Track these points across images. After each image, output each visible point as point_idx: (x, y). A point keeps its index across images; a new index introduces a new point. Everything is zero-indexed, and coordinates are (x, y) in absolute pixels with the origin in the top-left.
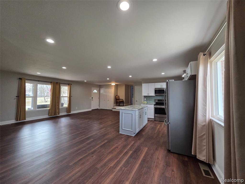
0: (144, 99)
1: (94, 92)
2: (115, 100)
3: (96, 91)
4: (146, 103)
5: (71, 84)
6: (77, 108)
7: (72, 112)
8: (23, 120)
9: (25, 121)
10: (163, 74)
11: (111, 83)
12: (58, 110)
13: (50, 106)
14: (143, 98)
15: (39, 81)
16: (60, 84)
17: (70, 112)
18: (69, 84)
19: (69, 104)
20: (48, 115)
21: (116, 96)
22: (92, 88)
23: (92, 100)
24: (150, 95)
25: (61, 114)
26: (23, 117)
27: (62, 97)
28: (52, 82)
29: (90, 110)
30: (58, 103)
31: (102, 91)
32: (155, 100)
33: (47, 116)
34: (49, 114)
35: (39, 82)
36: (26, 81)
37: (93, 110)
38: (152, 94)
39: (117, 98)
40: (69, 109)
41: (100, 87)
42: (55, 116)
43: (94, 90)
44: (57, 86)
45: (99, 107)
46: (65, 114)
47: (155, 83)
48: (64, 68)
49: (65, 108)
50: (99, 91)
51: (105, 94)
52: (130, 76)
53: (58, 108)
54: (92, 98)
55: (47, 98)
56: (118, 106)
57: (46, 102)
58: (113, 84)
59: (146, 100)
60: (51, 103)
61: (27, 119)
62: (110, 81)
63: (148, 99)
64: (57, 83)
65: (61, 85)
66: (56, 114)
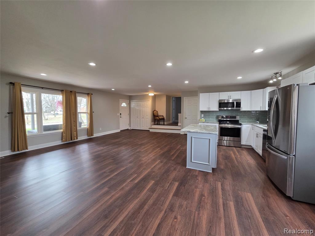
0: (201, 115)
1: (122, 106)
2: (153, 117)
3: (125, 104)
4: (204, 120)
5: (92, 94)
6: (101, 129)
7: (95, 135)
8: (23, 150)
9: (27, 151)
10: (240, 78)
11: (148, 93)
12: (75, 133)
13: (63, 127)
14: (199, 113)
15: (42, 88)
16: (75, 93)
17: (92, 135)
18: (88, 94)
19: (90, 123)
20: (61, 141)
21: (153, 112)
22: (120, 100)
23: (121, 117)
24: (211, 110)
25: (80, 138)
26: (24, 145)
27: (79, 114)
28: (63, 91)
29: (119, 131)
30: (75, 122)
31: (133, 104)
32: (218, 117)
33: (59, 143)
34: (63, 139)
35: (42, 90)
36: (22, 88)
37: (122, 131)
38: (215, 108)
39: (156, 114)
40: (90, 131)
41: (130, 98)
42: (71, 141)
43: (123, 104)
44: (71, 96)
45: (130, 126)
46: (85, 137)
47: (220, 93)
48: (92, 64)
49: (84, 129)
50: (129, 104)
51: (137, 108)
52: (187, 82)
53: (76, 129)
54: (121, 114)
55: (47, 114)
56: (156, 125)
57: (46, 120)
58: (151, 94)
59: (203, 117)
60: (64, 123)
61: (30, 148)
62: (147, 90)
63: (208, 115)
64: (71, 92)
65: (77, 94)
66: (73, 138)
